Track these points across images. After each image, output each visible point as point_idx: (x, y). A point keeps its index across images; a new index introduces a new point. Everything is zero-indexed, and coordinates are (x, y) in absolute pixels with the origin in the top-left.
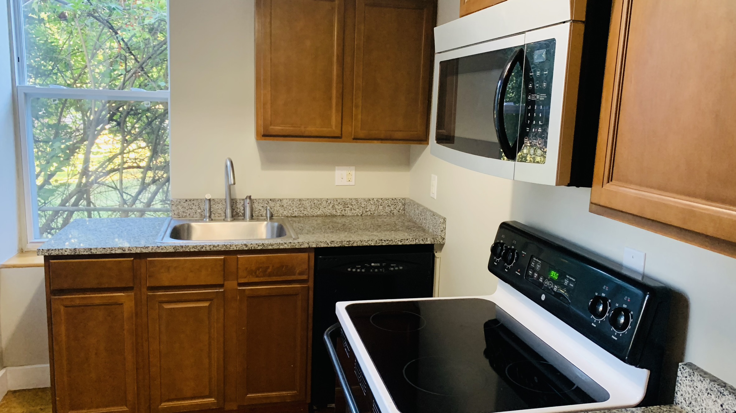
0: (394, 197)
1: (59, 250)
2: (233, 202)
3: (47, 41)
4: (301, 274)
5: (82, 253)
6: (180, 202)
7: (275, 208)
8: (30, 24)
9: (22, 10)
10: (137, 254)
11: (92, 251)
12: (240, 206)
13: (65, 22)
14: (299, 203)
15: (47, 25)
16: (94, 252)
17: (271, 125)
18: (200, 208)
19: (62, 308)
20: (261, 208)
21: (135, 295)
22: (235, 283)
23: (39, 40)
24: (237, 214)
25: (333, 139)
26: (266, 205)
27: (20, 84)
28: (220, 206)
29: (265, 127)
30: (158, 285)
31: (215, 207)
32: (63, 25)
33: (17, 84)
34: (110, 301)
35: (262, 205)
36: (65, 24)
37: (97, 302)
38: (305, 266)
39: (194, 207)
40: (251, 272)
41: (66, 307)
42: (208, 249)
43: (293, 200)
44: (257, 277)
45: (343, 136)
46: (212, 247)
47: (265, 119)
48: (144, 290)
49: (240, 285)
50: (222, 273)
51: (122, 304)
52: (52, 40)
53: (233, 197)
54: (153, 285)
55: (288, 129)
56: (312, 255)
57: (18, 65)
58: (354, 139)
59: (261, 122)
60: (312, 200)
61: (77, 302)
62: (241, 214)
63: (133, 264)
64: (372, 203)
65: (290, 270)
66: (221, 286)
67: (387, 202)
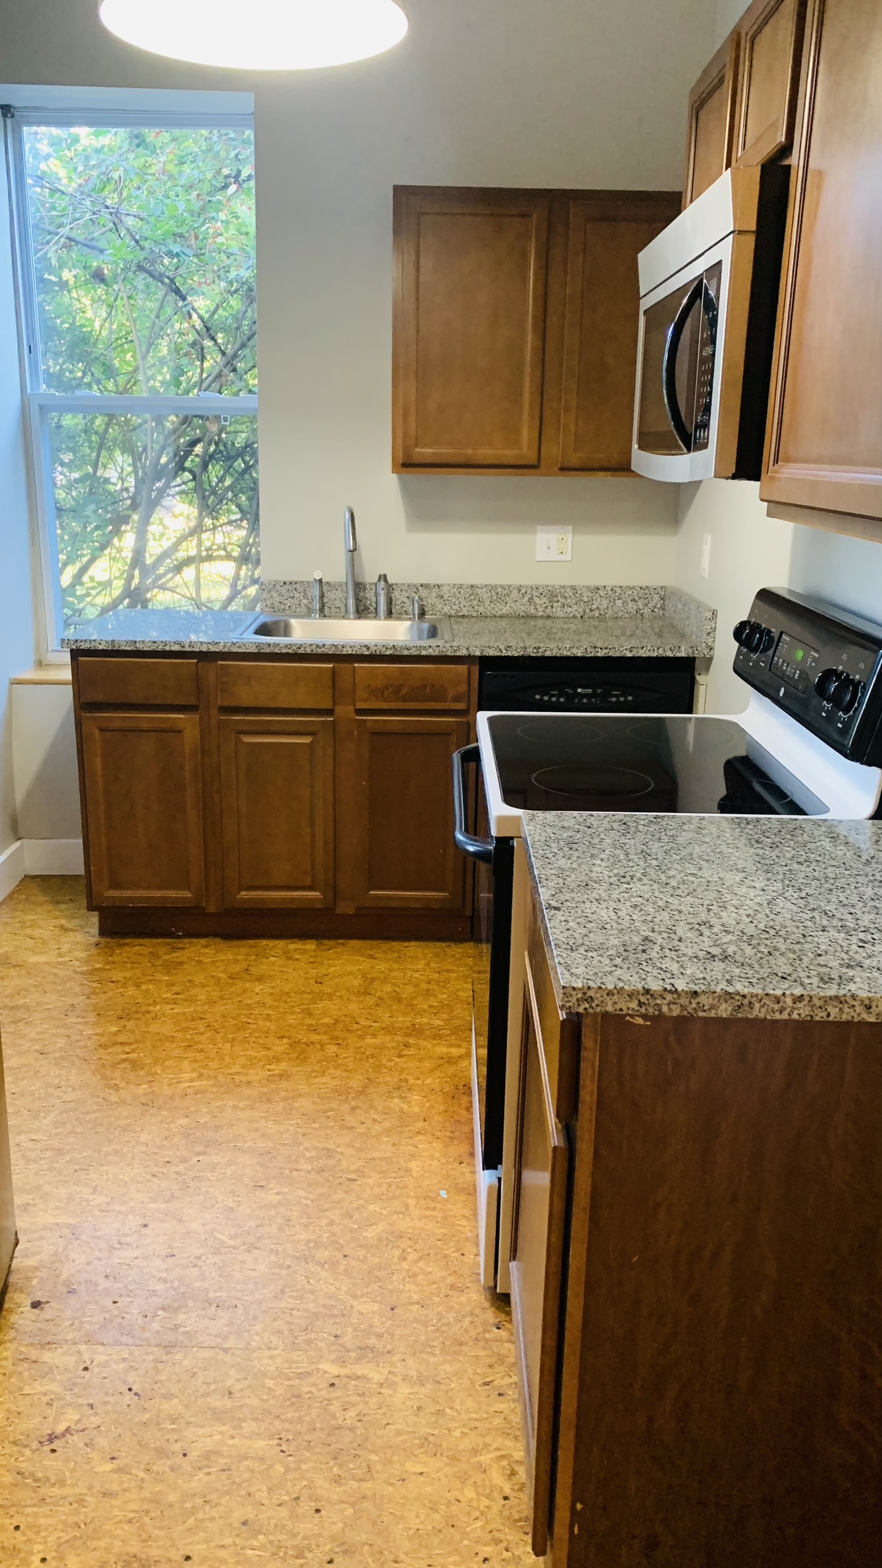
0: (644, 585)
1: (90, 641)
2: (359, 587)
3: (74, 322)
4: (456, 699)
5: (123, 648)
6: (274, 586)
7: (430, 601)
8: (46, 293)
9: (34, 265)
10: (201, 652)
11: (138, 645)
12: (370, 595)
13: (102, 286)
14: (470, 591)
15: (74, 295)
16: (140, 647)
17: (416, 446)
18: (305, 597)
19: (97, 732)
20: (405, 600)
21: (201, 719)
22: (351, 708)
23: (62, 323)
24: (367, 609)
25: (526, 470)
26: (413, 594)
27: (32, 390)
28: (339, 594)
29: (407, 450)
30: (234, 704)
31: (329, 596)
32: (99, 291)
33: (29, 391)
34: (163, 726)
35: (407, 595)
36: (103, 289)
37: (145, 726)
38: (463, 688)
39: (297, 595)
40: (379, 693)
41: (102, 730)
42: (308, 651)
43: (461, 587)
44: (385, 700)
45: (542, 464)
46: (314, 647)
47: (405, 436)
48: (214, 712)
49: (360, 712)
50: (331, 691)
51: (180, 731)
52: (83, 322)
53: (360, 580)
54: (226, 704)
55: (445, 452)
56: (476, 670)
57: (29, 358)
58: (562, 469)
59: (400, 442)
60: (493, 588)
61: (117, 724)
62: (372, 608)
63: (197, 669)
64: (602, 594)
65: (438, 693)
66: (330, 712)
67: (630, 592)
